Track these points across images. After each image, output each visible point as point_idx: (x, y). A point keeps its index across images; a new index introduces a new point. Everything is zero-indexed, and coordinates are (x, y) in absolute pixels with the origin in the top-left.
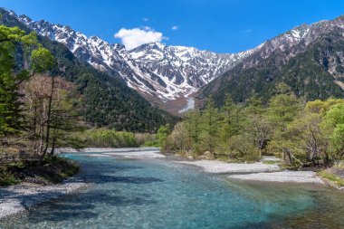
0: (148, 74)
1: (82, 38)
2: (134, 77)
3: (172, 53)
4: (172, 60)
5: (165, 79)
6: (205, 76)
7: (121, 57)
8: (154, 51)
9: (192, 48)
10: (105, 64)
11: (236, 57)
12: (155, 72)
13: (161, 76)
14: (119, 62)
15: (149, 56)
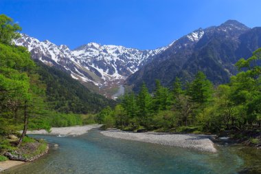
0: (87, 68)
1: (35, 42)
2: (76, 70)
3: (105, 51)
4: (105, 56)
5: (101, 71)
6: (132, 67)
7: (66, 55)
8: (91, 49)
9: (121, 47)
10: (53, 62)
11: (154, 53)
12: (93, 66)
13: (97, 69)
14: (64, 59)
15: (88, 53)
